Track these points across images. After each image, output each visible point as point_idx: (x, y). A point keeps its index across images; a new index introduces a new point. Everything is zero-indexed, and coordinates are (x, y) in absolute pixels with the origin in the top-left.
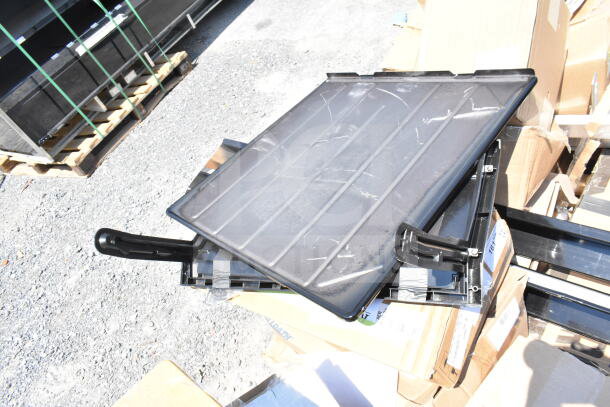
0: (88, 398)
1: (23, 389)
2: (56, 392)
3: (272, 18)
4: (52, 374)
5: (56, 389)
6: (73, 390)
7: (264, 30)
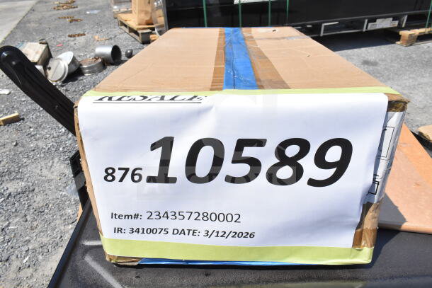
0: (49, 193)
1: (35, 158)
2: (43, 174)
3: (380, 62)
4: (53, 162)
5: (45, 172)
6: (49, 181)
7: (366, 66)
